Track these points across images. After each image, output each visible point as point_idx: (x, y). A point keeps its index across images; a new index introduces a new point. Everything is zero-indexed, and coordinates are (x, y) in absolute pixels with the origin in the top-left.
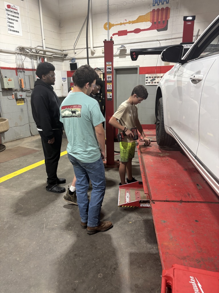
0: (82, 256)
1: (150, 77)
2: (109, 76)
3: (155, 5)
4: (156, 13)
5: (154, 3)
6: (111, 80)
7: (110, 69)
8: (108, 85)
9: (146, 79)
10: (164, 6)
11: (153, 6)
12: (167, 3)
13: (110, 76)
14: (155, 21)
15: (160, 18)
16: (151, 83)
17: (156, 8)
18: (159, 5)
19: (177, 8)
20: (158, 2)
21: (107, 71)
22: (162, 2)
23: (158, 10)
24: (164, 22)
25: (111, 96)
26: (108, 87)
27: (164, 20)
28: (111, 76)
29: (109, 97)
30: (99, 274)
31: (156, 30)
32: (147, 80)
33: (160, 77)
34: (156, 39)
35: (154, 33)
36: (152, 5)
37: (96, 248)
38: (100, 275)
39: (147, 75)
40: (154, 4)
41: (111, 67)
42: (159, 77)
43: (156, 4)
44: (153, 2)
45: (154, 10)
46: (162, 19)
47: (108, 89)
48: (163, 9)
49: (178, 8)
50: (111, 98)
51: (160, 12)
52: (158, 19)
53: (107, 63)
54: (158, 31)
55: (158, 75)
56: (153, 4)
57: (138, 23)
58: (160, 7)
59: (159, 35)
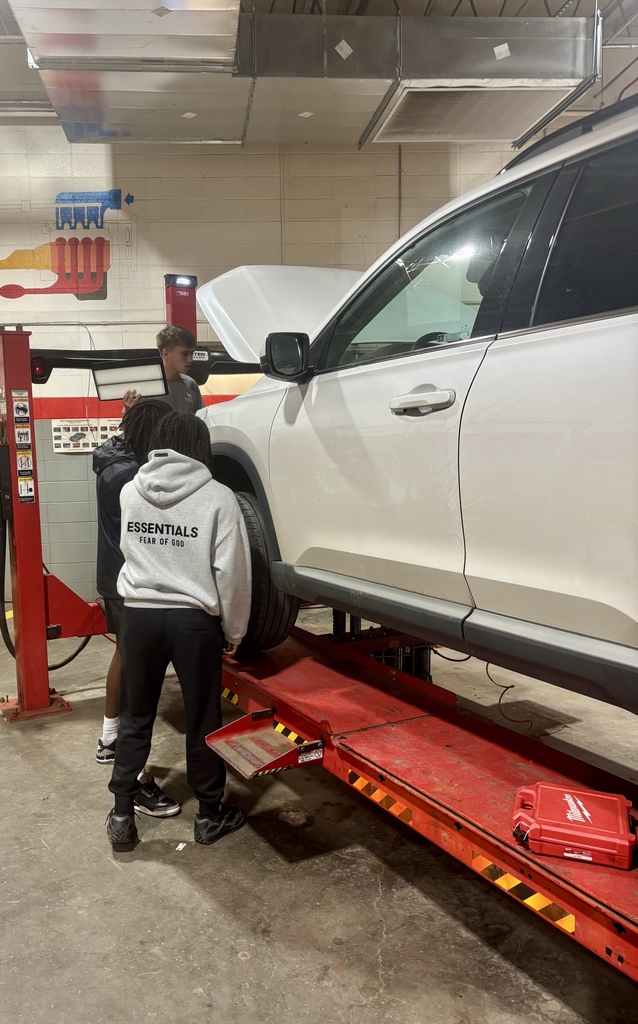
0: (163, 939)
1: (68, 430)
2: (21, 430)
3: (62, 228)
4: (68, 249)
5: (60, 221)
6: (29, 442)
7: (24, 410)
8: (19, 457)
9: (55, 434)
10: (93, 234)
11: (58, 228)
12: (98, 227)
13: (25, 430)
14: (68, 270)
15: (81, 263)
16: (72, 445)
17: (67, 235)
18: (75, 228)
19: (129, 244)
20: (73, 220)
21: (16, 415)
22: (83, 223)
23: (74, 242)
24: (93, 275)
25: (31, 490)
26: (19, 464)
27: (93, 270)
28: (29, 430)
29: (24, 493)
30: (239, 955)
31: (71, 296)
32: (58, 438)
33: (99, 429)
34: (75, 320)
35: (68, 304)
36: (54, 227)
37: (182, 910)
38: (244, 955)
39: (56, 423)
40: (60, 225)
41: (27, 404)
42: (96, 428)
43: (67, 226)
44: (58, 217)
45: (60, 242)
46: (87, 266)
47: (19, 468)
48: (87, 241)
49: (131, 245)
50: (32, 494)
51: (80, 249)
52: (75, 266)
53: (14, 394)
54: (81, 297)
55: (94, 422)
56: (57, 223)
57: (11, 268)
58: (80, 234)
59: (85, 311)
